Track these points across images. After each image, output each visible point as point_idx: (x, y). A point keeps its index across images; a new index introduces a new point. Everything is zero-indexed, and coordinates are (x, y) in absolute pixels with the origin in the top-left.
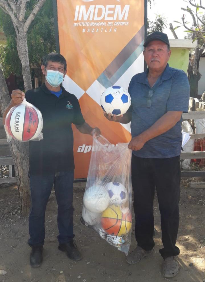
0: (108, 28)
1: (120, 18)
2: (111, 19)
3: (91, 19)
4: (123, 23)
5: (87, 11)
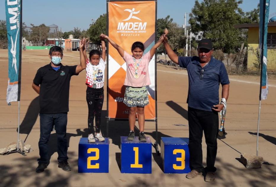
1: (141, 29)
4: (143, 32)
5: (124, 25)
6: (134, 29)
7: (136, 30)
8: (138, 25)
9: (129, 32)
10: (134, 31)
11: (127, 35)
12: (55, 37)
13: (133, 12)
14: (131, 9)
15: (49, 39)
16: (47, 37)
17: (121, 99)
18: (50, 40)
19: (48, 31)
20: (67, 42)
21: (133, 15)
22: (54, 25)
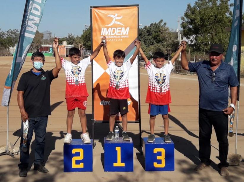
0: (118, 39)
1: (124, 34)
2: (119, 34)
3: (109, 34)
4: (126, 37)
5: (107, 30)
6: (117, 34)
7: (119, 35)
8: (121, 30)
9: (112, 37)
10: (118, 35)
11: (110, 41)
12: (49, 44)
13: (116, 17)
14: (114, 15)
15: (42, 46)
16: (41, 43)
17: (106, 102)
18: (44, 47)
19: (42, 38)
20: (61, 48)
21: (116, 20)
22: (48, 31)
